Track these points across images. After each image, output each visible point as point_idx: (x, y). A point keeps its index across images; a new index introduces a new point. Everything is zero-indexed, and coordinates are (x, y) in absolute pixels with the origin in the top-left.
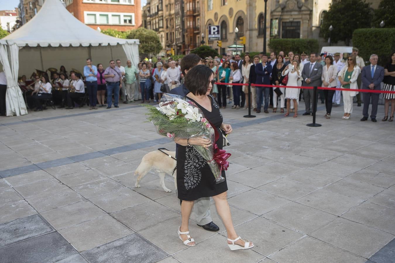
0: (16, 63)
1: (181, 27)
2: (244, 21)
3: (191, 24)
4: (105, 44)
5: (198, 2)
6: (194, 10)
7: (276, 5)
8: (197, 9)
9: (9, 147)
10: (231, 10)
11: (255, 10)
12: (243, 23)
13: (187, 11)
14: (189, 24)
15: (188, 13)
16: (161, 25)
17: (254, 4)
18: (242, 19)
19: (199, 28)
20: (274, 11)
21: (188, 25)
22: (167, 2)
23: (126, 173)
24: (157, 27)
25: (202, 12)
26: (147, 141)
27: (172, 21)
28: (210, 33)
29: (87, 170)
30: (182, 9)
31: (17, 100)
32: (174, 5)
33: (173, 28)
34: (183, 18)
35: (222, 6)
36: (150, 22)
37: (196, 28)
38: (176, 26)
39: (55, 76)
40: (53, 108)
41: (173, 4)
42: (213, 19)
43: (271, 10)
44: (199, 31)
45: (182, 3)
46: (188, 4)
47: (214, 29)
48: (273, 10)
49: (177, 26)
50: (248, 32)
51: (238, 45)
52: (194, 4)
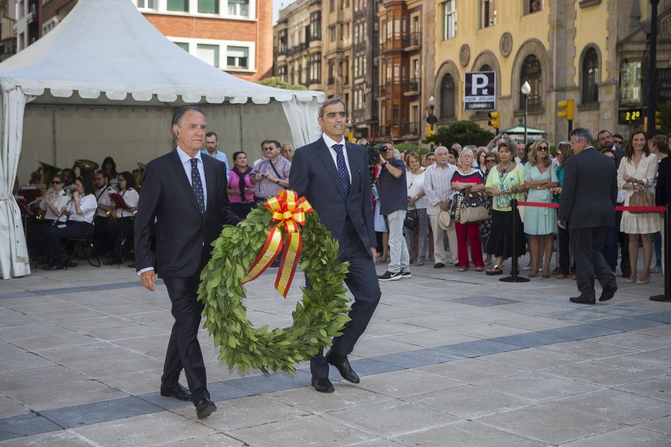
0: (17, 137)
1: (369, 82)
2: (543, 67)
3: (397, 74)
4: (240, 99)
5: (416, 18)
6: (406, 39)
7: (631, 26)
8: (412, 36)
9: (30, 352)
10: (506, 39)
11: (574, 38)
12: (540, 71)
13: (387, 39)
14: (390, 72)
15: (390, 47)
16: (314, 75)
17: (569, 23)
18: (538, 61)
19: (416, 84)
20: (628, 40)
21: (389, 76)
22: (334, 18)
23: (426, 429)
24: (304, 80)
25: (427, 43)
26: (420, 348)
27: (344, 65)
28: (468, 92)
29: (303, 416)
30: (374, 34)
31: (8, 236)
32: (351, 25)
33: (347, 82)
34: (375, 60)
35: (481, 28)
36: (286, 67)
37: (408, 84)
38: (354, 79)
39: (99, 179)
40: (92, 265)
41: (348, 24)
42: (457, 63)
43: (617, 40)
44: (417, 93)
45: (374, 19)
46: (390, 24)
47: (480, 81)
48: (622, 38)
49: (359, 77)
50: (553, 95)
51: (528, 128)
52: (404, 22)
